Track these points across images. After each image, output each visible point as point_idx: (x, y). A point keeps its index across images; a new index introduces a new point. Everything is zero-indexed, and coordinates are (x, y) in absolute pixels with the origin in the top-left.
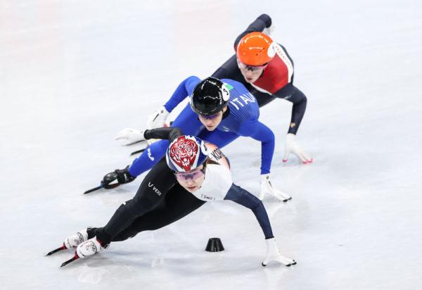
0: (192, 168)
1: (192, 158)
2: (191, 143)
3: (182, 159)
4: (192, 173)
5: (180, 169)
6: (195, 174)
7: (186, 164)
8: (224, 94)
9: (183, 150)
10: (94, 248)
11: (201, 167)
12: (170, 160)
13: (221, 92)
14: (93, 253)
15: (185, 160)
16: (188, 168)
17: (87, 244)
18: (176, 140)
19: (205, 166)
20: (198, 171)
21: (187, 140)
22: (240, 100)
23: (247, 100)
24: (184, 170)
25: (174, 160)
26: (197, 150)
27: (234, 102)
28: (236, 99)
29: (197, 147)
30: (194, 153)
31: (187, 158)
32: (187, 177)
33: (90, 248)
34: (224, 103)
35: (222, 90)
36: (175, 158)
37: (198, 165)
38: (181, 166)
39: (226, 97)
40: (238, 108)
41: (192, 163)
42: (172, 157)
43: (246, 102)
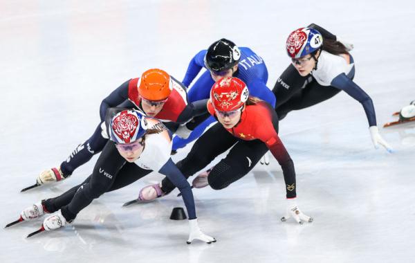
0: (131, 141)
1: (132, 132)
2: (132, 118)
3: (123, 132)
4: (132, 145)
5: (120, 141)
6: (134, 146)
7: (126, 137)
8: (235, 54)
9: (124, 123)
10: (60, 222)
11: (140, 140)
12: (112, 133)
13: (232, 51)
14: (58, 226)
15: (126, 133)
16: (127, 141)
17: (54, 218)
18: (119, 114)
19: (144, 138)
20: (137, 143)
21: (128, 115)
22: (248, 61)
23: (254, 62)
24: (124, 142)
25: (116, 132)
26: (137, 125)
27: (244, 63)
28: (244, 61)
29: (137, 122)
30: (134, 127)
31: (128, 131)
32: (126, 148)
33: (56, 222)
34: (234, 62)
35: (233, 50)
36: (116, 131)
37: (137, 138)
38: (122, 138)
39: (236, 57)
40: (246, 68)
41: (131, 136)
42: (114, 129)
43: (252, 63)
